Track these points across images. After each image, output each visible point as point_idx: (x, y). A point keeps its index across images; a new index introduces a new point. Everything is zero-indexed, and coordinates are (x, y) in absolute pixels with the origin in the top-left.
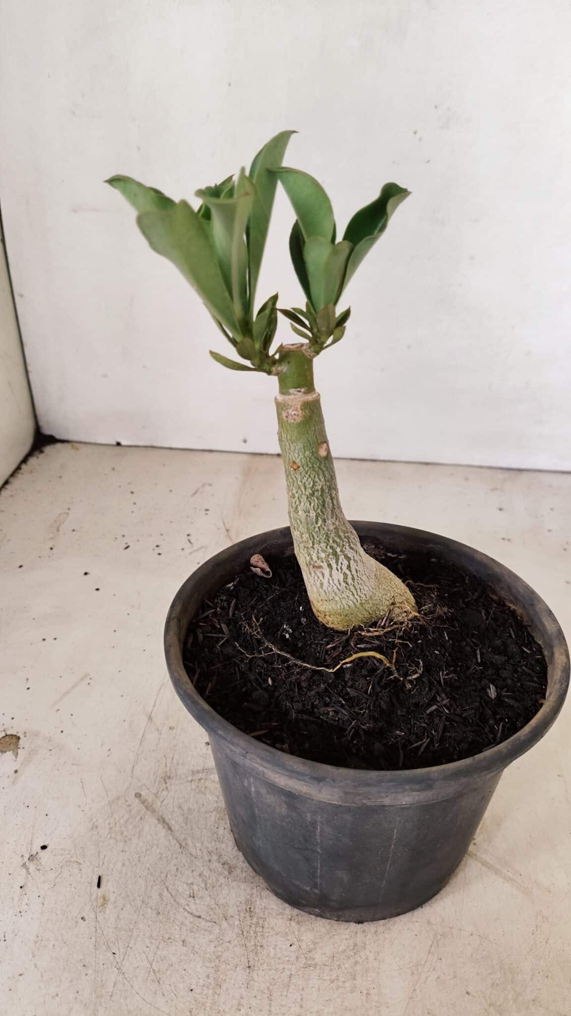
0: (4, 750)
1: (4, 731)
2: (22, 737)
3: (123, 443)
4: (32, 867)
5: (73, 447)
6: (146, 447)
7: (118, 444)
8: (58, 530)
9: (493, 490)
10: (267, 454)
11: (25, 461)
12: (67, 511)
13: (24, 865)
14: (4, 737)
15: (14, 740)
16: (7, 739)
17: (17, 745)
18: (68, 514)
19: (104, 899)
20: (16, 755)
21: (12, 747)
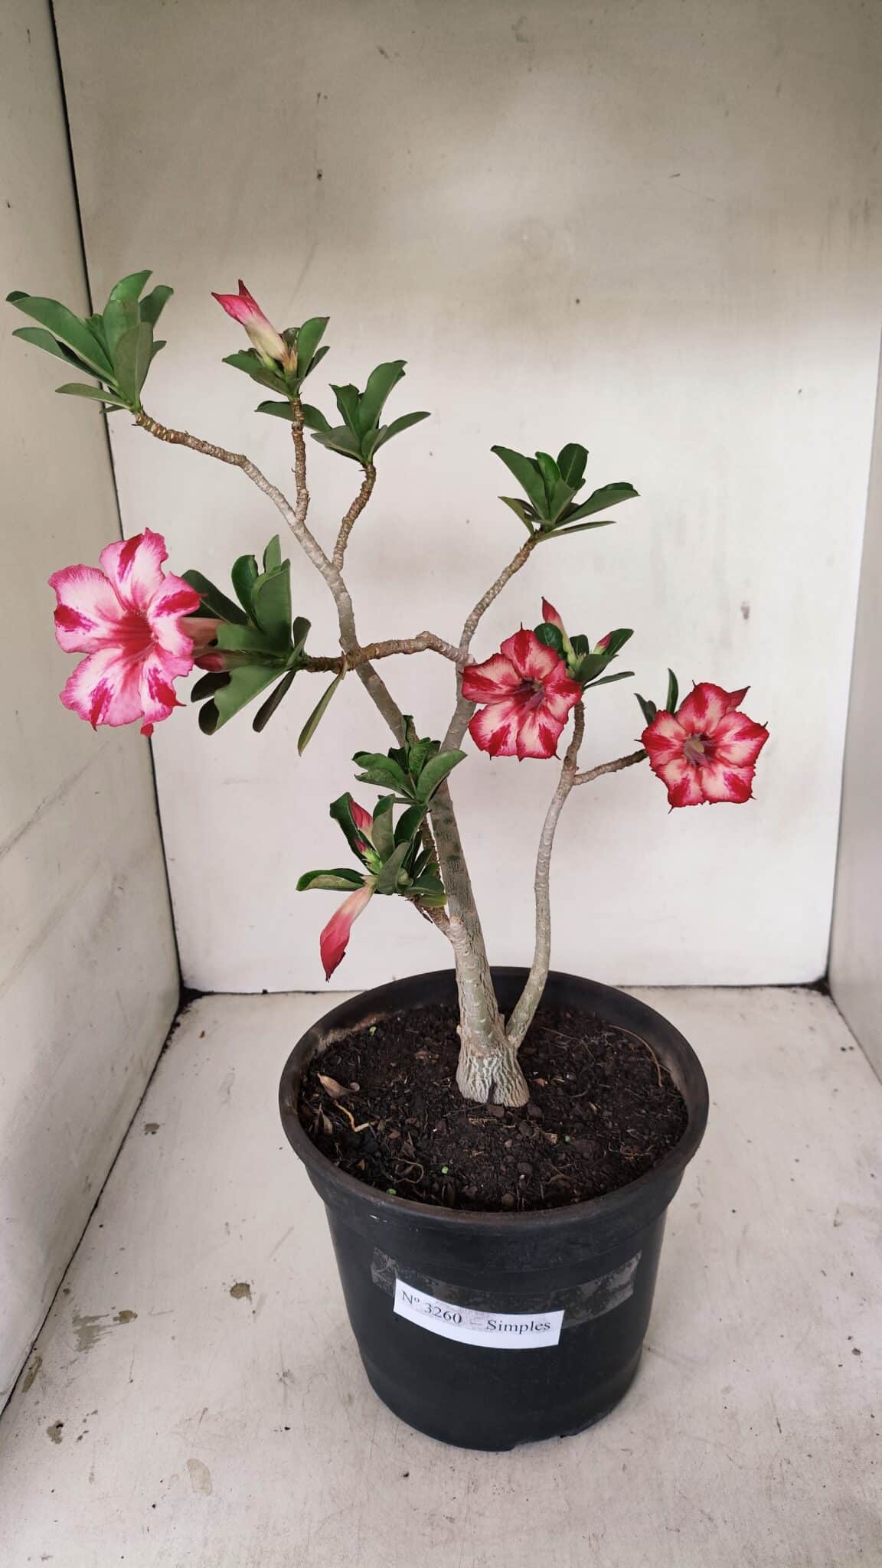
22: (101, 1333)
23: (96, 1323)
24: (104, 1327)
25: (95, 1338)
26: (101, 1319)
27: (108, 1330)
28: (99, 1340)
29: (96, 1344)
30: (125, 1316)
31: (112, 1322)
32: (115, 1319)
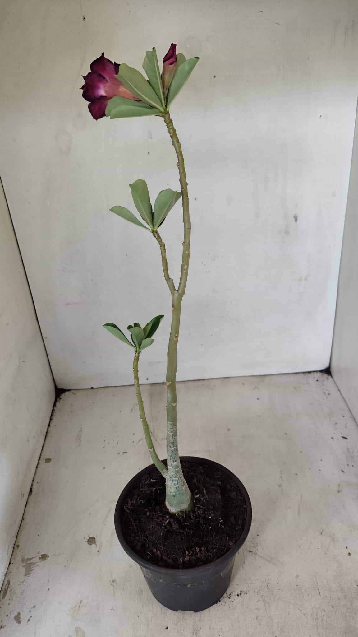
0: (91, 544)
1: (89, 536)
2: (96, 538)
3: (94, 387)
4: (114, 584)
5: (73, 393)
6: (104, 387)
7: (92, 388)
8: (80, 441)
9: (255, 388)
10: (157, 383)
11: (55, 405)
12: (80, 430)
13: (112, 584)
14: (89, 539)
15: (93, 540)
16: (91, 539)
17: (95, 541)
18: (81, 431)
19: (141, 591)
20: (96, 545)
21: (94, 542)
22: (35, 566)
23: (32, 561)
24: (35, 564)
25: (32, 569)
26: (33, 559)
27: (37, 564)
28: (34, 569)
29: (32, 572)
30: (44, 557)
31: (38, 560)
32: (40, 559)
